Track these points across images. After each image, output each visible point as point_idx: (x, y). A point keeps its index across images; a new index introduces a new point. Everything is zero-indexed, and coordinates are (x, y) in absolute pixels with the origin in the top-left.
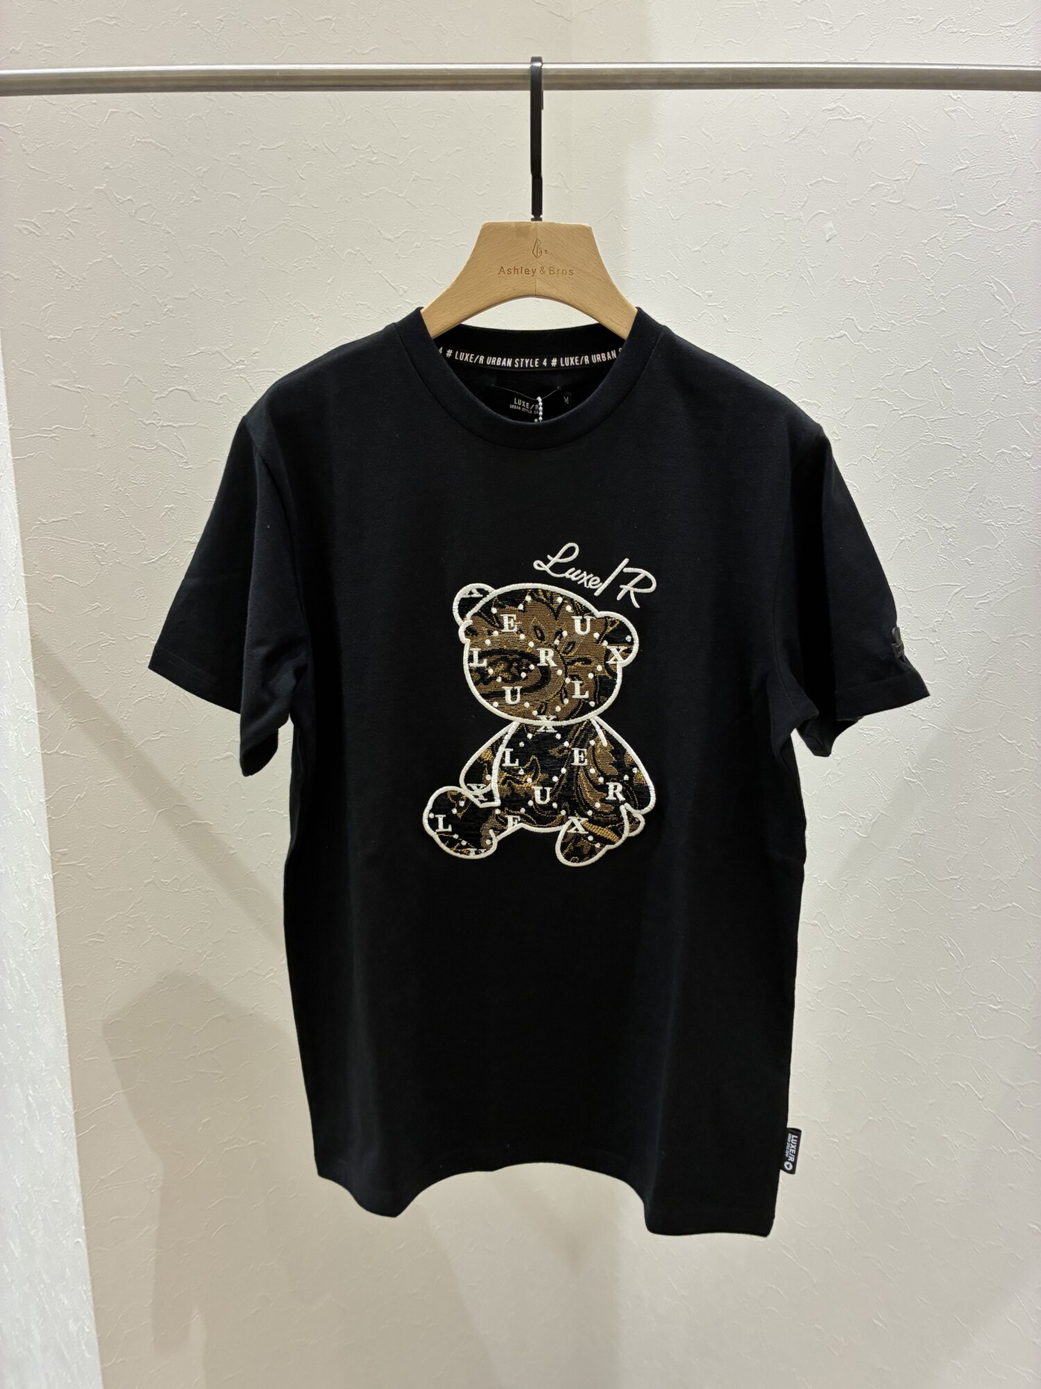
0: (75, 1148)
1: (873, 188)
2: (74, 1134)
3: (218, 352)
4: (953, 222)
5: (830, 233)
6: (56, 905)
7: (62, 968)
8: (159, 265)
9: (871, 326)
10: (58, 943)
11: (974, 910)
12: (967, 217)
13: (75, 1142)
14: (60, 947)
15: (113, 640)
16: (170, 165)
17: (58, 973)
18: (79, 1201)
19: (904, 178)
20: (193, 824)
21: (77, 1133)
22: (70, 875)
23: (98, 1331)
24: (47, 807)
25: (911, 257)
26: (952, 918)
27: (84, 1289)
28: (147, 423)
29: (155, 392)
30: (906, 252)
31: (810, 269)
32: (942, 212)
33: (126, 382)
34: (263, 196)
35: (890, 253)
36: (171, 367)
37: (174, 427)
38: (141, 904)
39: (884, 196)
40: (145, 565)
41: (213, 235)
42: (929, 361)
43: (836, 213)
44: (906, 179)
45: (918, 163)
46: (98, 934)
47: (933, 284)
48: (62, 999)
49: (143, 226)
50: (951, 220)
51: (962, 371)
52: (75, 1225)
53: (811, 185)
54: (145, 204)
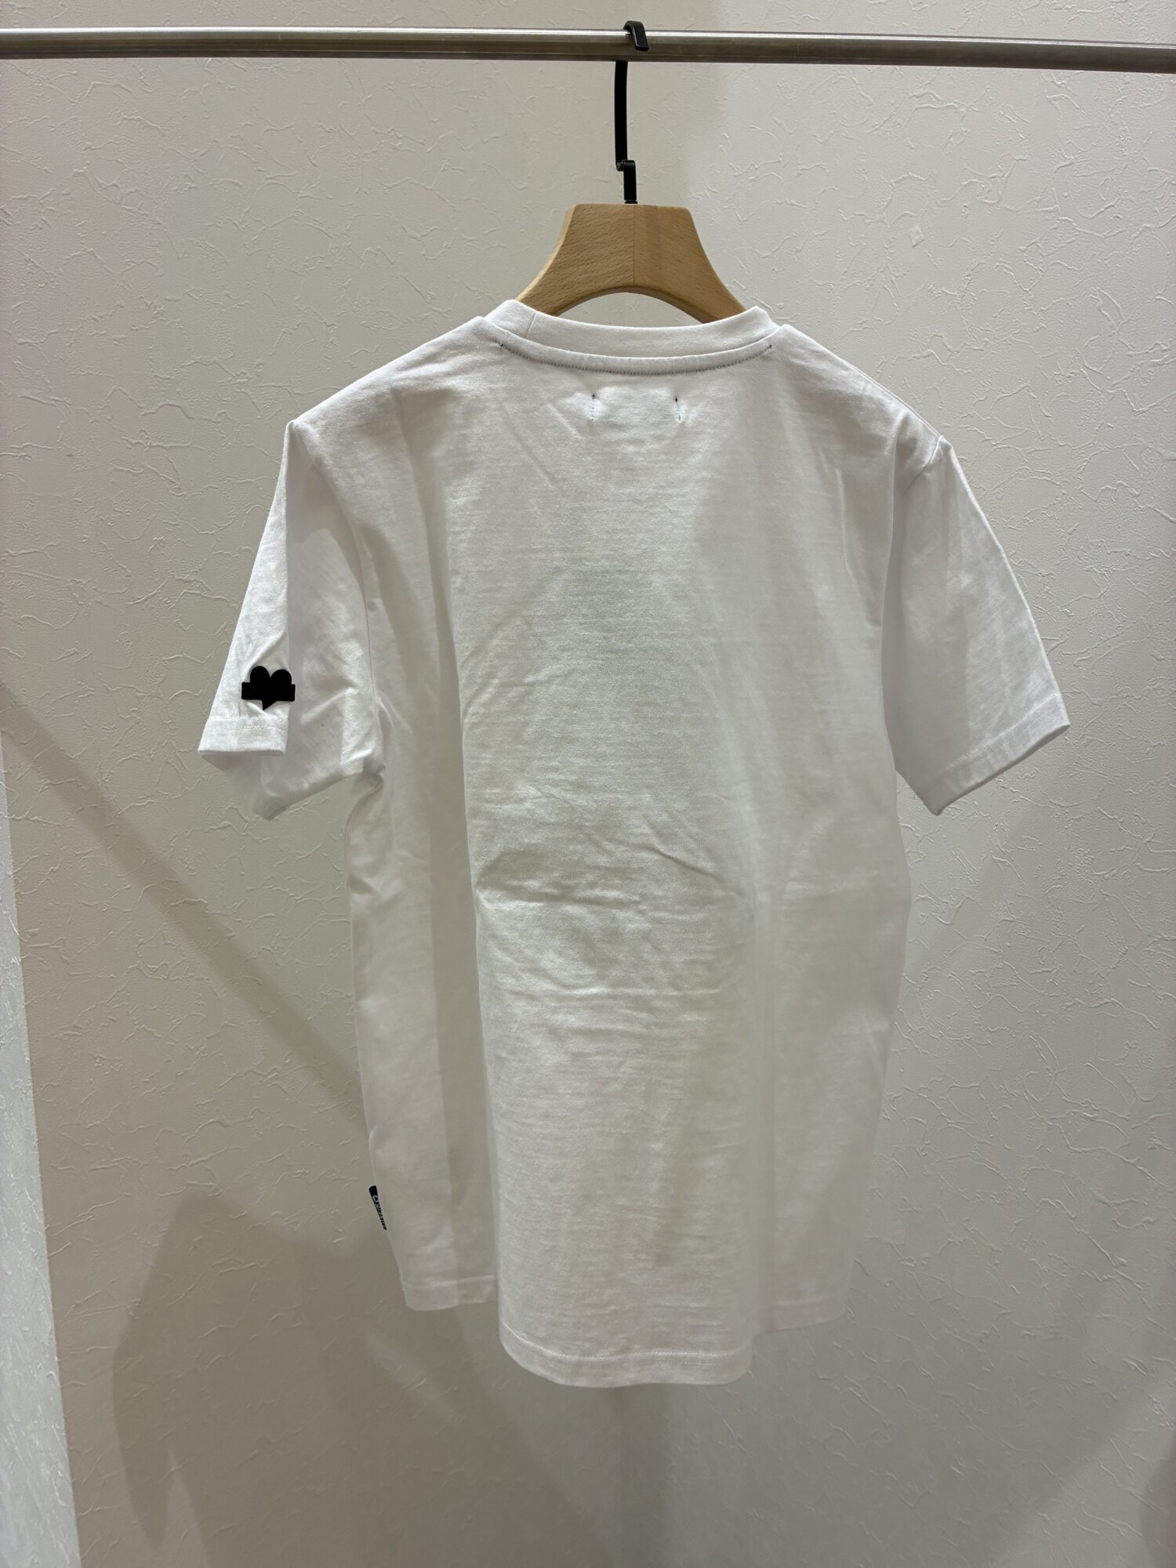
0: (47, 1267)
1: (966, 186)
2: (46, 1252)
3: (215, 362)
4: (1055, 226)
5: (918, 237)
6: (25, 992)
7: (32, 1064)
8: (149, 260)
9: (961, 345)
10: (27, 1036)
11: (1069, 1006)
12: (1071, 220)
13: (47, 1261)
14: (29, 1040)
15: (94, 691)
16: (160, 146)
17: (28, 1070)
18: (51, 1329)
19: (1002, 174)
20: (184, 902)
21: (49, 1253)
22: (42, 959)
23: (72, 1475)
24: (16, 880)
25: (1007, 266)
26: (1044, 1015)
27: (57, 1428)
28: (134, 441)
29: (142, 408)
30: (1001, 259)
31: (893, 279)
32: (1042, 214)
33: (109, 394)
34: (269, 184)
35: (984, 261)
36: (160, 378)
37: (165, 448)
38: (124, 992)
39: (978, 196)
40: (131, 605)
41: (209, 228)
42: (1026, 384)
43: (924, 214)
44: (1003, 176)
45: (1018, 158)
46: (75, 1027)
47: (1031, 297)
48: (32, 1099)
49: (130, 216)
50: (1053, 224)
51: (1063, 396)
52: (47, 1356)
53: (896, 182)
54: (134, 190)
